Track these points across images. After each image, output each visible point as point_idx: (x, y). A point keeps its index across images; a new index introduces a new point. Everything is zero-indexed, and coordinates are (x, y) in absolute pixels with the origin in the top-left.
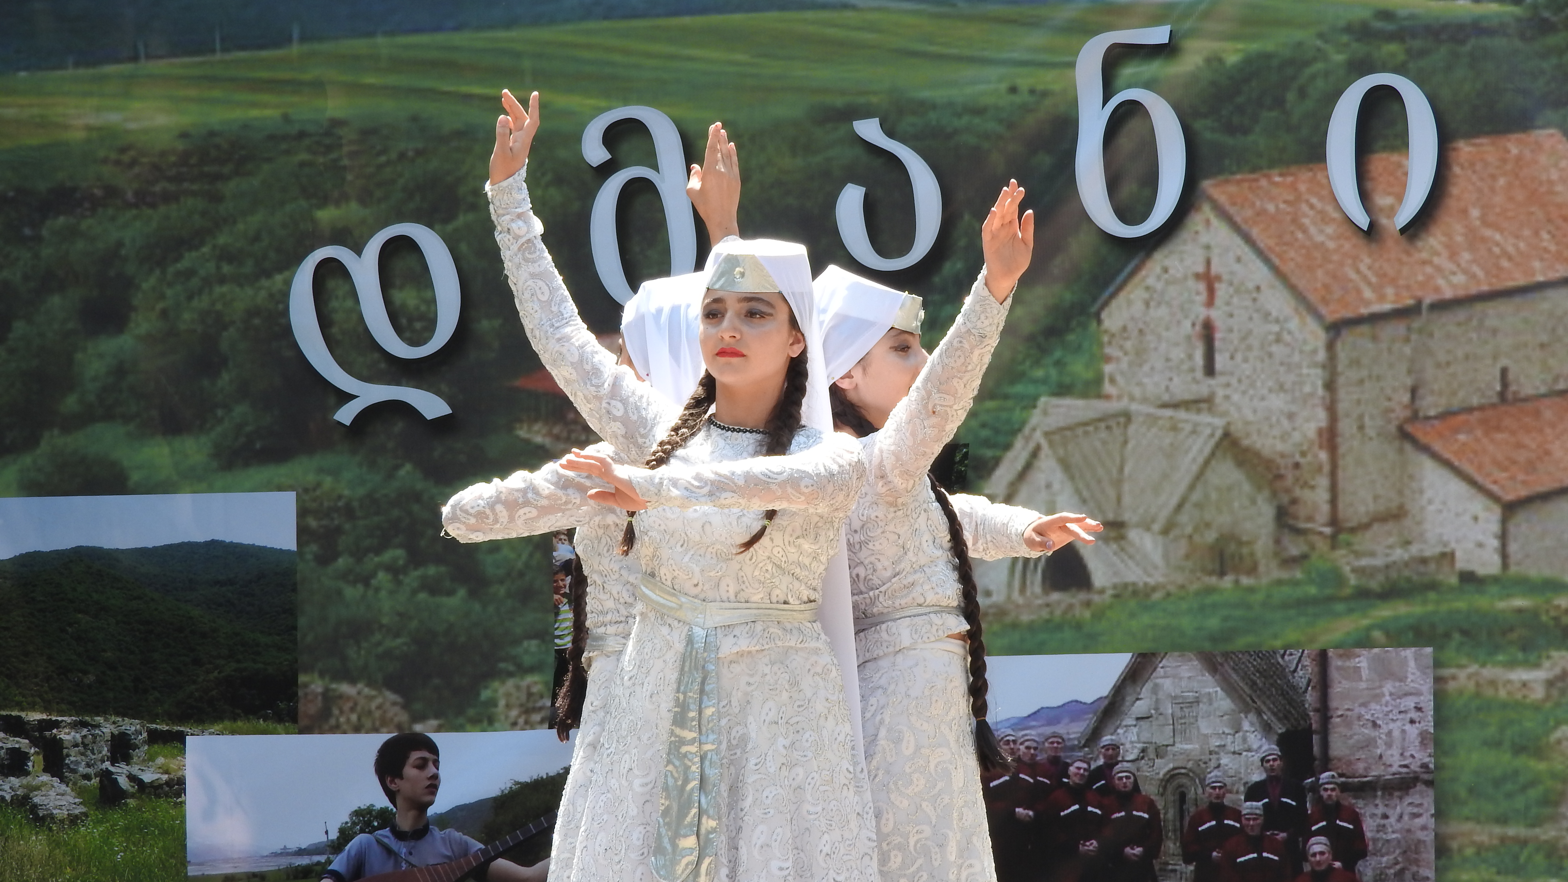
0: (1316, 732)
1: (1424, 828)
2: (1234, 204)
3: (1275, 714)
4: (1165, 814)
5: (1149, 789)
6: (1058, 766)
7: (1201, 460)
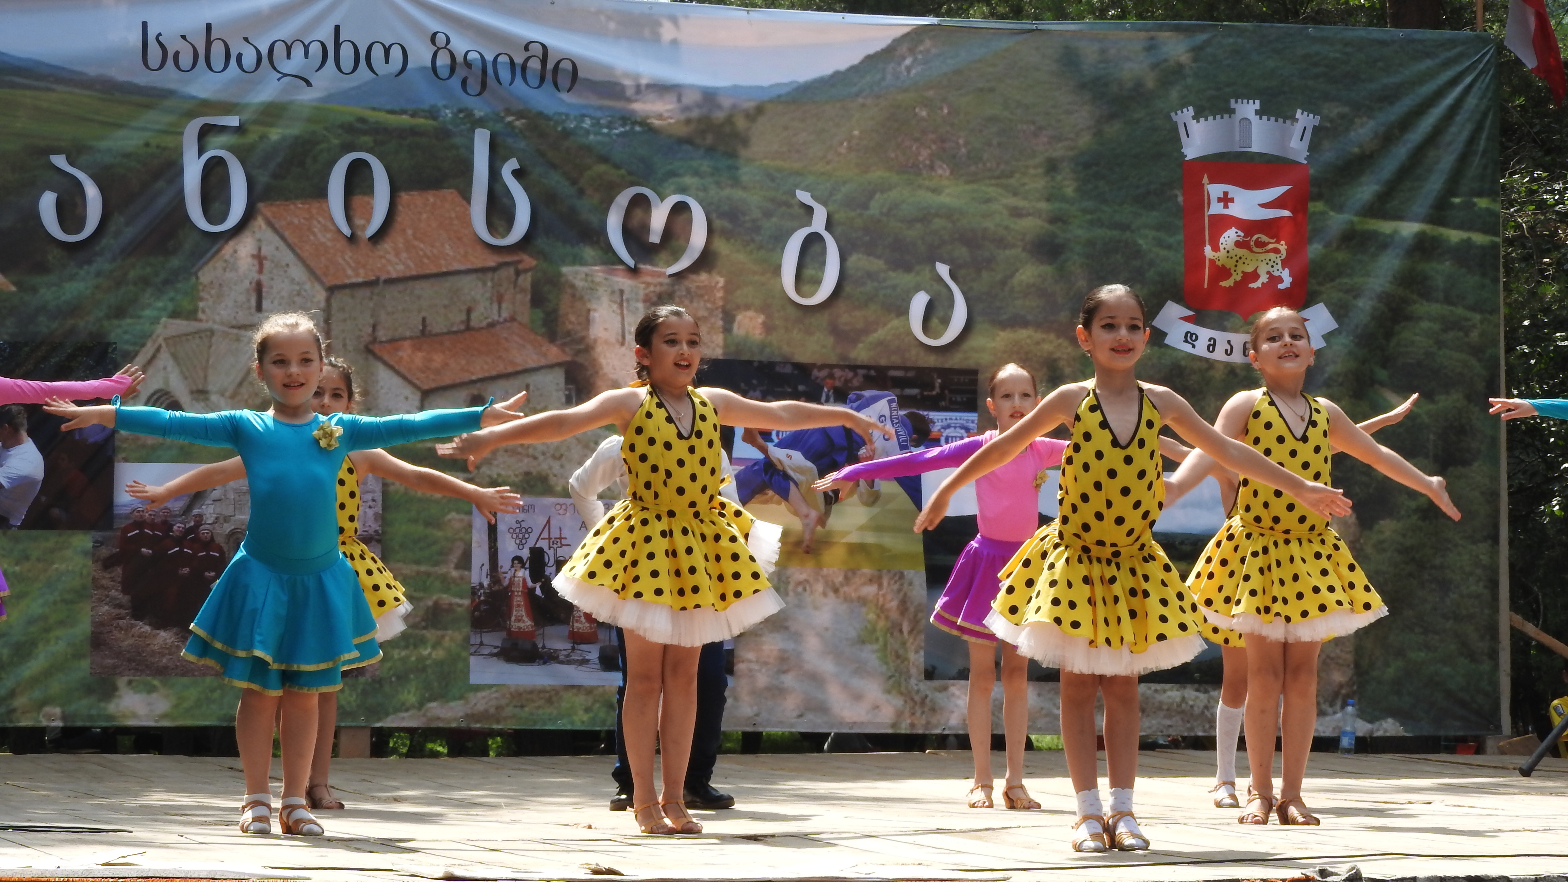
2: (275, 217)
6: (167, 526)
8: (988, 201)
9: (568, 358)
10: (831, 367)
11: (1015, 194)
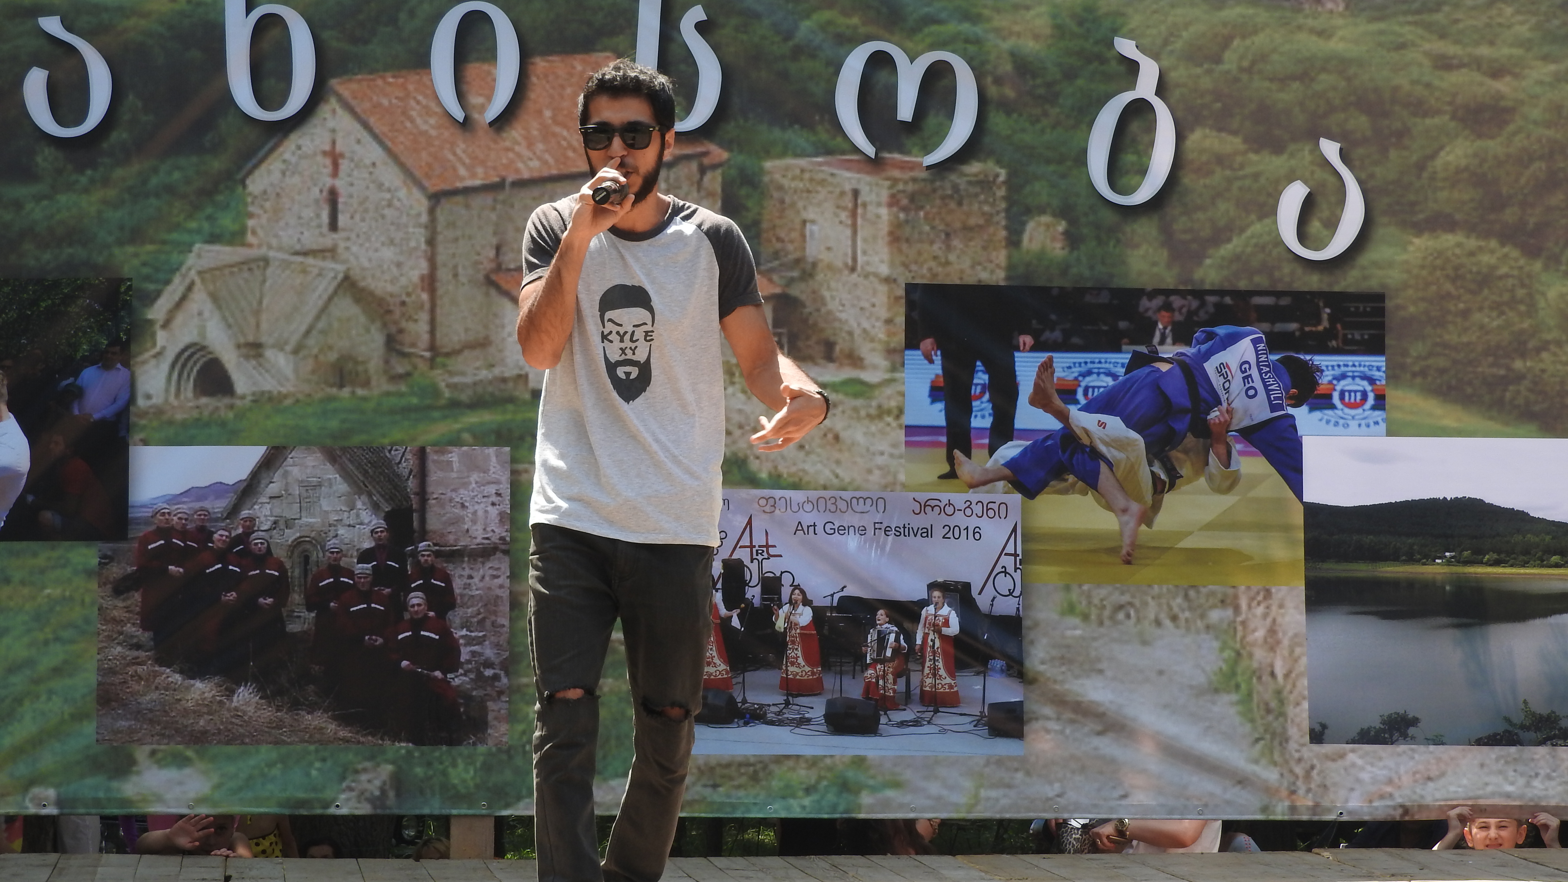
0: (416, 511)
1: (501, 587)
2: (355, 98)
3: (382, 496)
4: (292, 572)
5: (279, 553)
6: (204, 534)
7: (325, 297)
8: (1401, 46)
9: (778, 290)
10: (1167, 293)
11: (1442, 36)
